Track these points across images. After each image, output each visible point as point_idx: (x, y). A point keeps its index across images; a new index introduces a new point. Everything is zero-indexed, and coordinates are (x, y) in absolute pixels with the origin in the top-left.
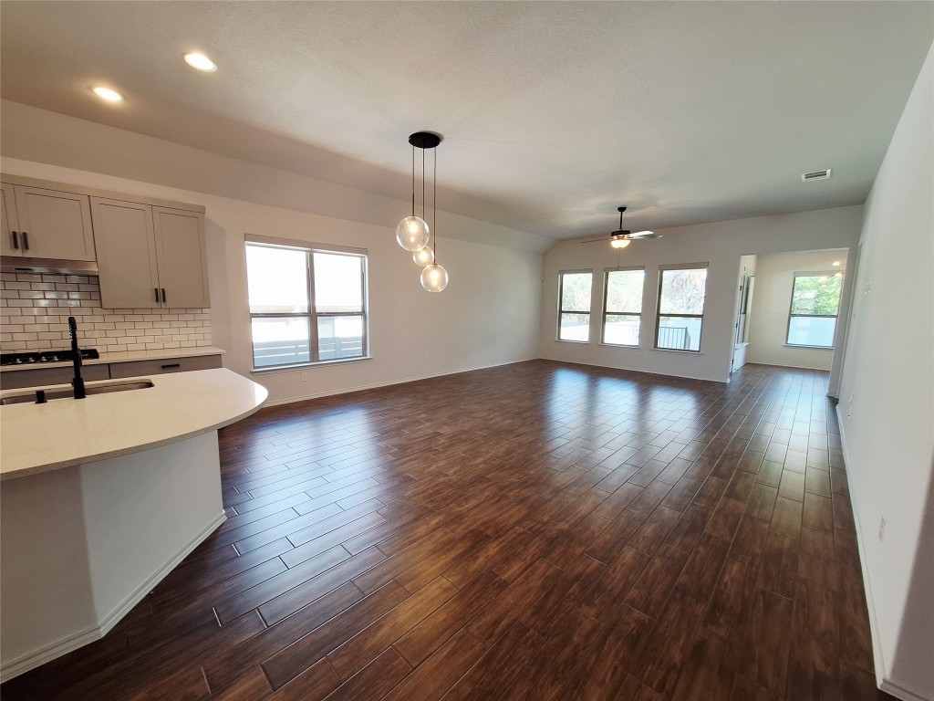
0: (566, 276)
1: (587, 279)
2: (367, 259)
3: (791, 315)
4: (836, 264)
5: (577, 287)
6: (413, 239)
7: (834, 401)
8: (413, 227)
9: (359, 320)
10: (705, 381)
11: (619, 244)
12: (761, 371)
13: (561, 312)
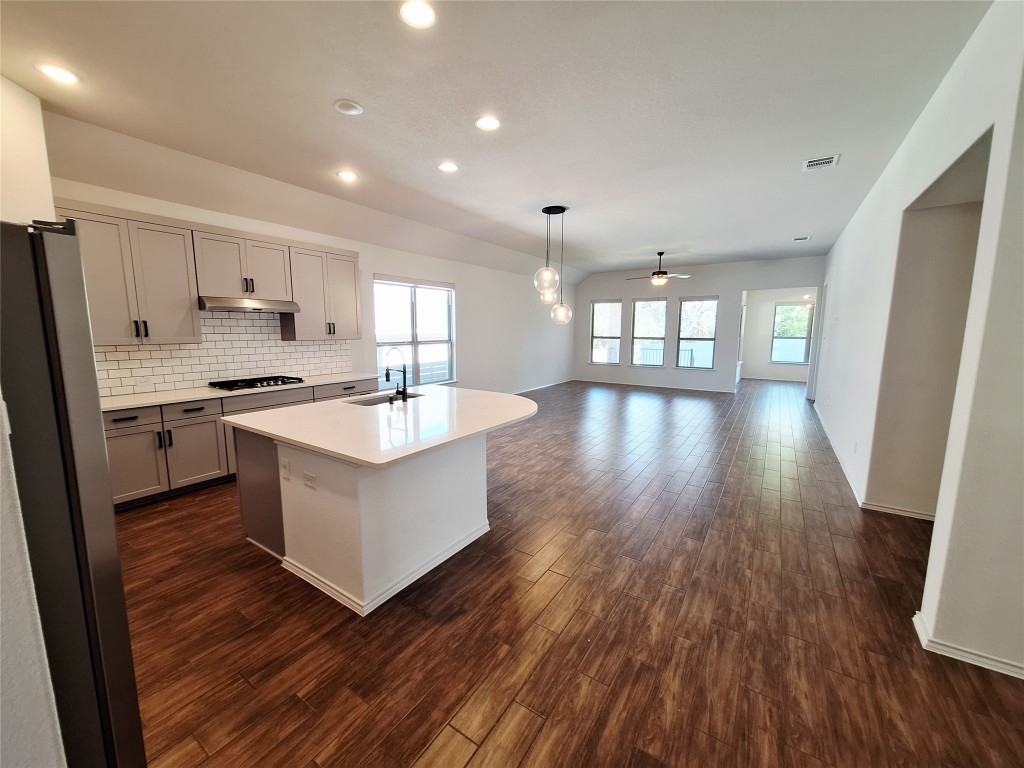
0: (596, 305)
1: (616, 309)
2: (454, 293)
3: (773, 337)
4: (806, 297)
5: (607, 317)
6: (546, 284)
7: (811, 402)
8: (548, 276)
9: (445, 347)
10: (719, 393)
11: (658, 281)
12: (753, 383)
13: (593, 337)
